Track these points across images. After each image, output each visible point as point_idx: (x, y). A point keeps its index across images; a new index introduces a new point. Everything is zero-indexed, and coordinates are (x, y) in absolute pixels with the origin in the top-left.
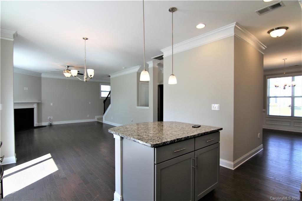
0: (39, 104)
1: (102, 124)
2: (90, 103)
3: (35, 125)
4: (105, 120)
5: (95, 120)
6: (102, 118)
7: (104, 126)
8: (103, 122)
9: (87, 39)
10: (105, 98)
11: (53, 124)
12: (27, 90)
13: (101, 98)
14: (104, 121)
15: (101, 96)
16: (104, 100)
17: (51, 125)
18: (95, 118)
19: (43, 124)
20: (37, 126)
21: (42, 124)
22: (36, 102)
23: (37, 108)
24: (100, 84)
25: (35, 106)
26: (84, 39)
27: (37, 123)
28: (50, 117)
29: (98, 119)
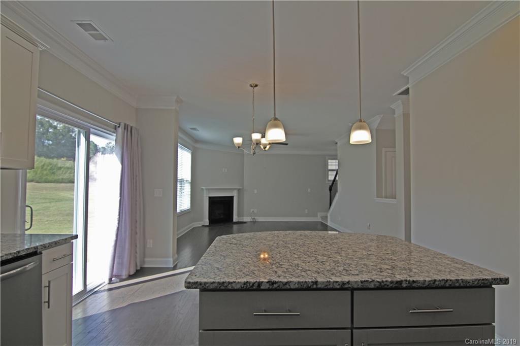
0: (240, 191)
1: (326, 227)
2: (309, 190)
3: (234, 220)
4: (331, 221)
5: (318, 219)
6: (327, 217)
8: (328, 224)
9: (256, 86)
10: (332, 182)
11: (257, 221)
12: (226, 171)
13: (327, 182)
15: (328, 178)
16: (330, 186)
17: (254, 222)
18: (318, 216)
19: (245, 219)
20: (237, 221)
21: (243, 219)
22: (236, 188)
23: (237, 197)
25: (235, 194)
26: (252, 86)
27: (237, 217)
28: (253, 209)
29: (322, 218)
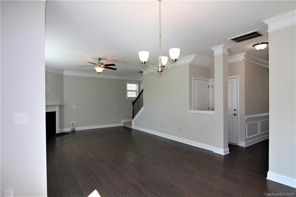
0: (61, 107)
1: (130, 130)
2: (115, 105)
3: (57, 132)
5: (121, 124)
6: (131, 123)
7: (133, 132)
8: (132, 128)
10: (136, 99)
11: (76, 130)
13: (127, 99)
14: (134, 127)
15: (127, 96)
16: (133, 102)
17: (74, 132)
18: (121, 123)
19: (66, 130)
20: (59, 132)
21: (64, 130)
22: (58, 104)
23: (59, 112)
24: (127, 82)
25: (57, 109)
27: (59, 129)
28: (73, 122)
29: (124, 123)
